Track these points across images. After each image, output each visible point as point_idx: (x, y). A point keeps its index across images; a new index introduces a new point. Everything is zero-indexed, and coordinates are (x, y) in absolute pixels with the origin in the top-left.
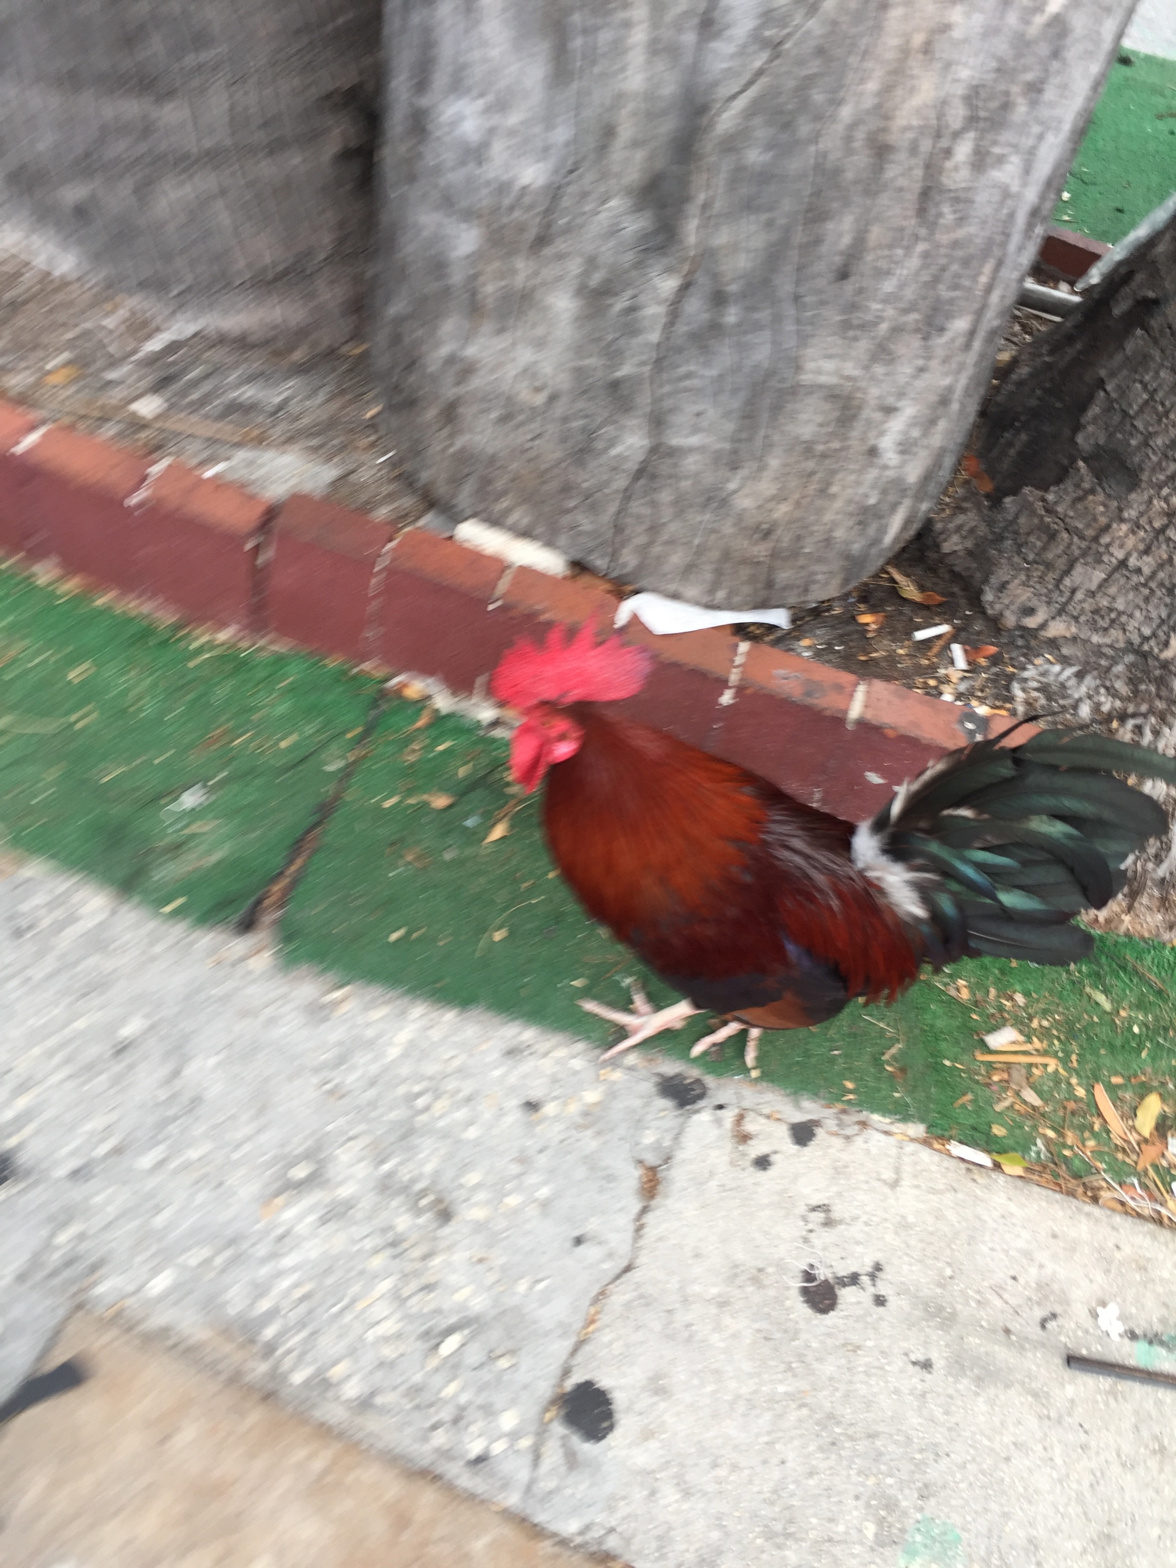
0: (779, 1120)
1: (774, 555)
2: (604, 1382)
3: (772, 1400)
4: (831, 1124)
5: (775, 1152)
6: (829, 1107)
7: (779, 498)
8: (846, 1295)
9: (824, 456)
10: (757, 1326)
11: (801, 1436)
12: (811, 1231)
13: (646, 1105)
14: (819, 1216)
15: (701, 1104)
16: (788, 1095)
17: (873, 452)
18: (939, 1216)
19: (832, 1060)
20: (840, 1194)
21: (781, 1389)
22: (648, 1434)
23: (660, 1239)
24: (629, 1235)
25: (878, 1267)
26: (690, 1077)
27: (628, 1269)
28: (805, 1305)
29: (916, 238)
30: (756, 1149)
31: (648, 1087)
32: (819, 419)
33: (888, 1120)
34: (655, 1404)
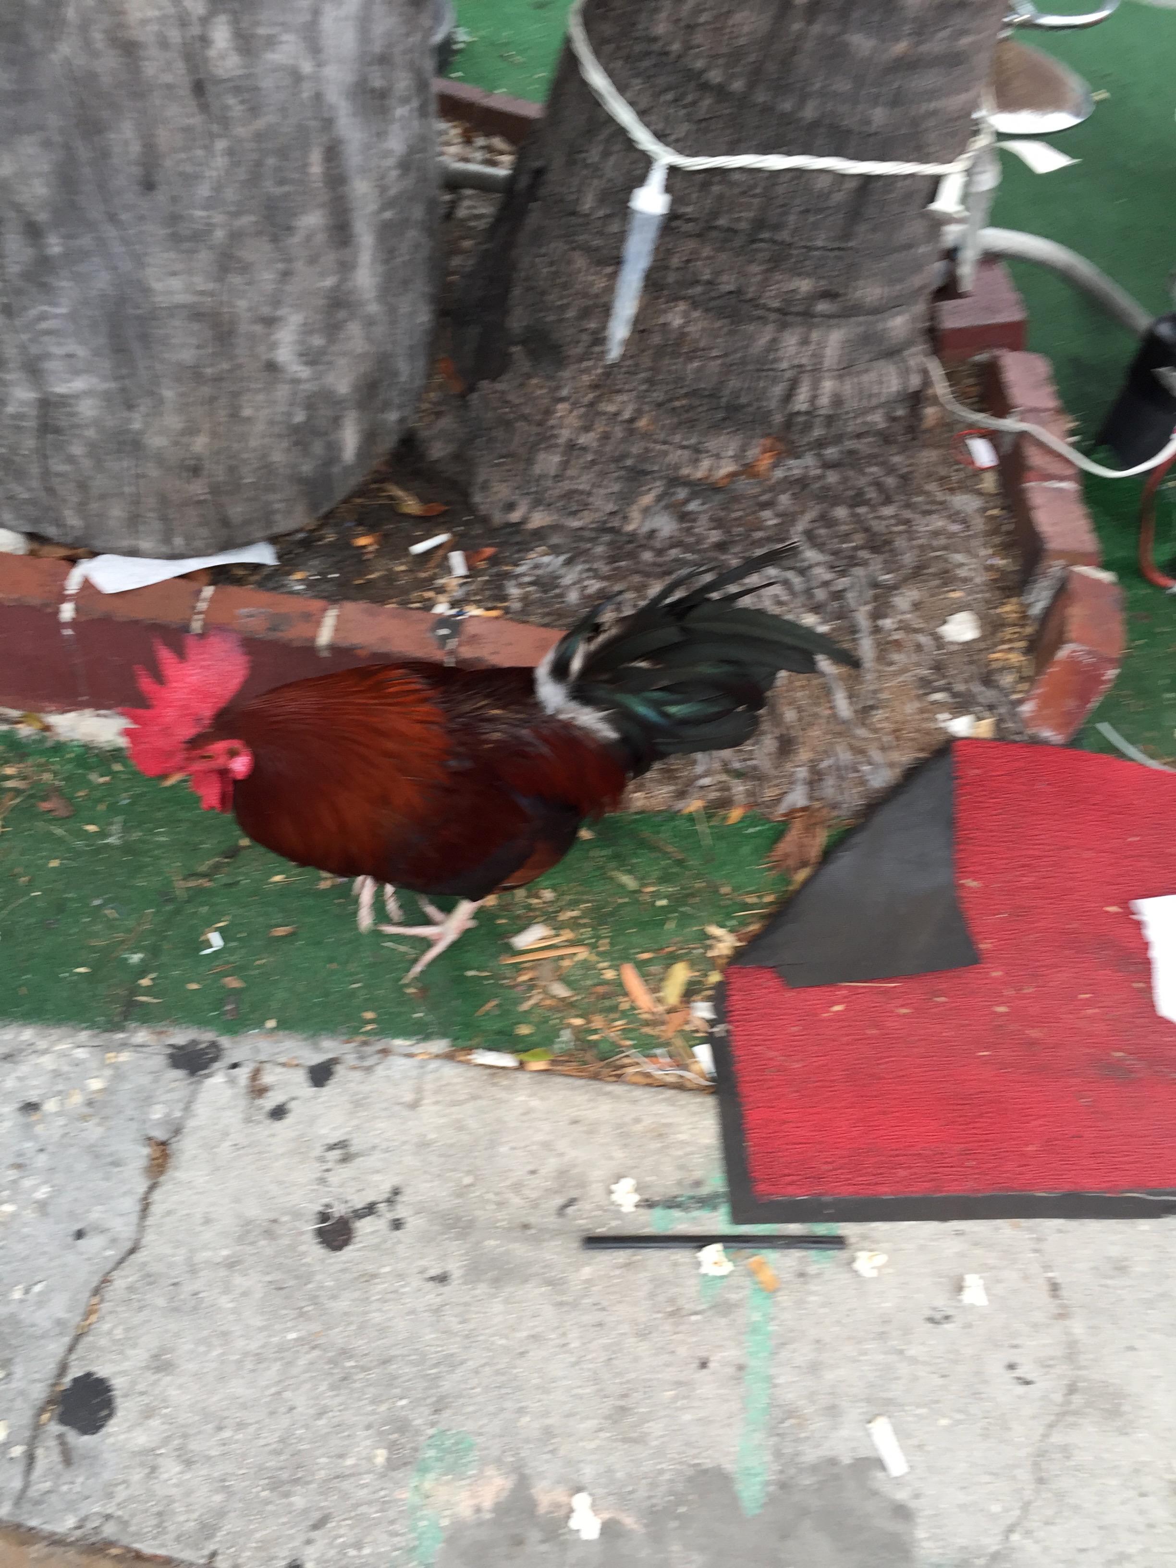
0: (297, 1065)
1: (215, 490)
2: (102, 1371)
3: (282, 1348)
4: (351, 1059)
5: (293, 1099)
6: (348, 1042)
7: (191, 431)
8: (364, 1227)
9: (218, 379)
10: (269, 1278)
11: (312, 1378)
12: (328, 1170)
13: (156, 1080)
14: (336, 1154)
15: (216, 1065)
16: (305, 1039)
17: (272, 367)
18: (460, 1127)
19: (353, 994)
20: (358, 1128)
21: (292, 1336)
22: (148, 1413)
23: (169, 1213)
24: (134, 1218)
25: (396, 1192)
26: (204, 1042)
27: (132, 1251)
28: (319, 1246)
29: (212, 136)
30: (270, 1102)
31: (159, 1061)
32: (194, 341)
33: (408, 1043)
34: (159, 1380)
